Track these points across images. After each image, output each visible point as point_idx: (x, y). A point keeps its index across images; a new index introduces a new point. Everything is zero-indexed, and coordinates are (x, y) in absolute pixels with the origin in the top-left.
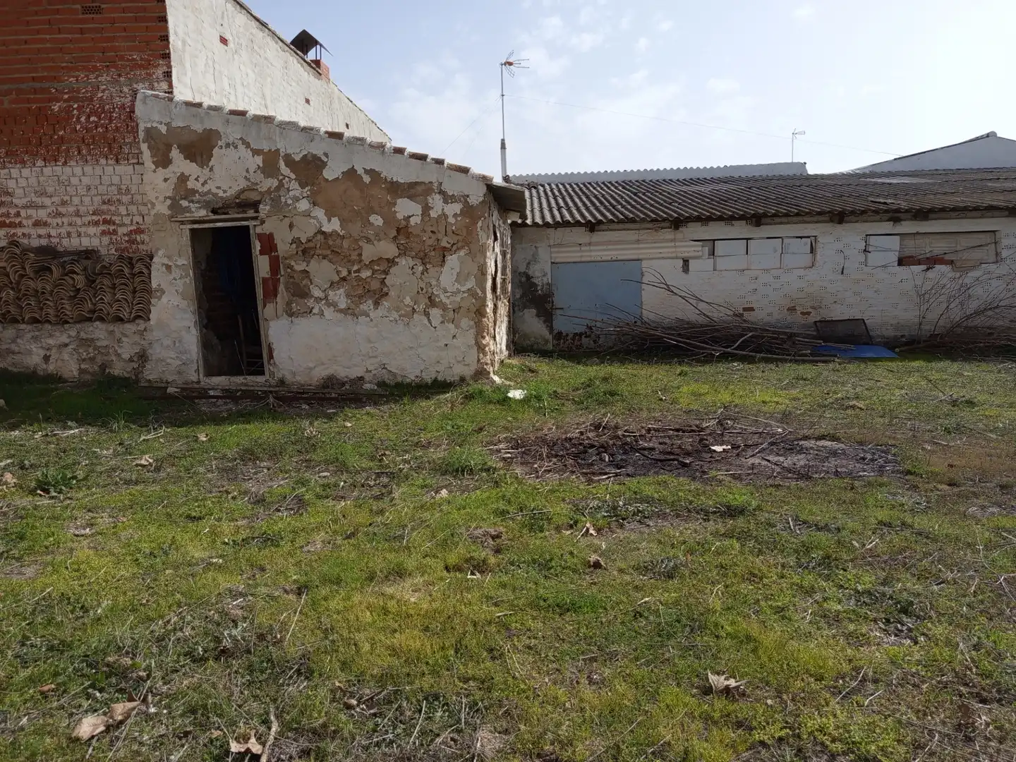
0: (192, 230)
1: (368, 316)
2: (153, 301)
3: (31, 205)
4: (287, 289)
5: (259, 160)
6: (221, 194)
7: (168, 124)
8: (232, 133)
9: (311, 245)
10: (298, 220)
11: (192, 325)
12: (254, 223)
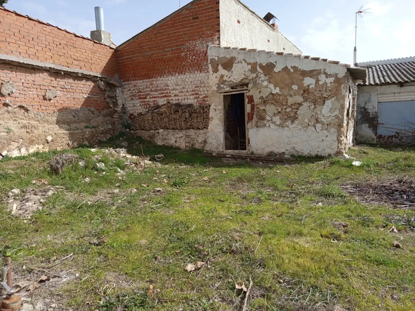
0: (224, 96)
1: (288, 127)
2: (210, 122)
3: (174, 89)
4: (257, 117)
5: (250, 67)
6: (235, 81)
7: (218, 57)
8: (240, 57)
9: (267, 99)
10: (263, 90)
11: (222, 131)
12: (246, 91)
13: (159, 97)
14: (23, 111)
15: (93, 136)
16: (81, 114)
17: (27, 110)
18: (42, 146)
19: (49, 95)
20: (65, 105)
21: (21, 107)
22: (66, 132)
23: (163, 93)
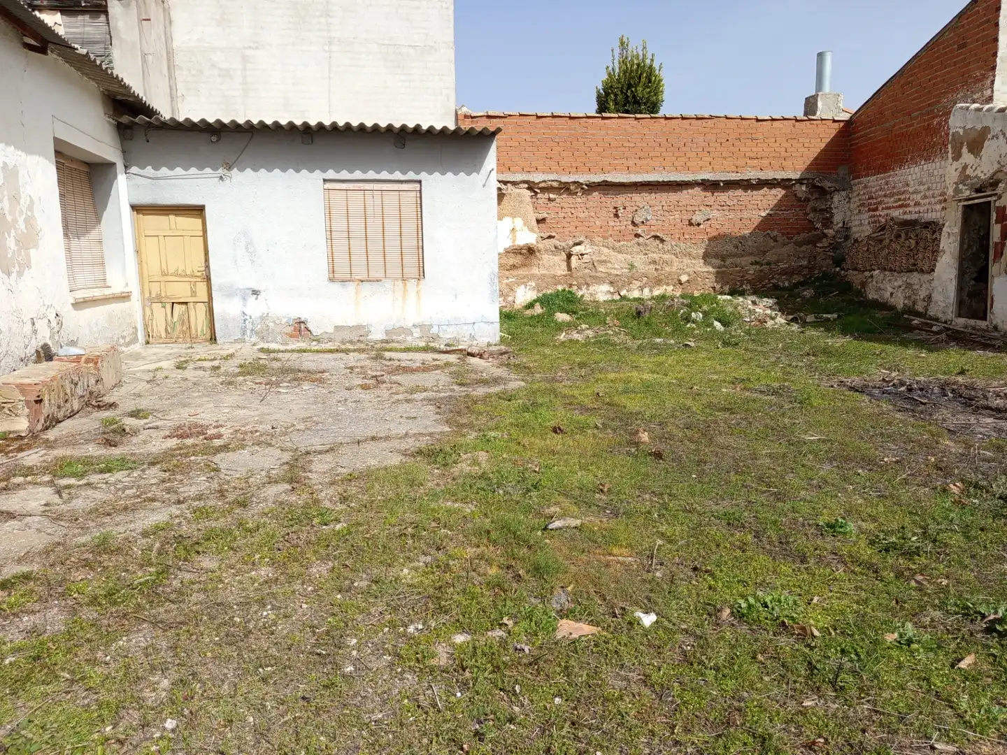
0: (963, 207)
2: (939, 259)
3: (916, 192)
6: (983, 177)
7: (964, 128)
8: (997, 127)
11: (953, 277)
12: (994, 198)
13: (893, 207)
14: (658, 242)
15: (761, 277)
16: (750, 243)
17: (662, 241)
18: (672, 287)
19: (697, 218)
20: (724, 230)
21: (656, 237)
22: (711, 269)
23: (900, 200)
